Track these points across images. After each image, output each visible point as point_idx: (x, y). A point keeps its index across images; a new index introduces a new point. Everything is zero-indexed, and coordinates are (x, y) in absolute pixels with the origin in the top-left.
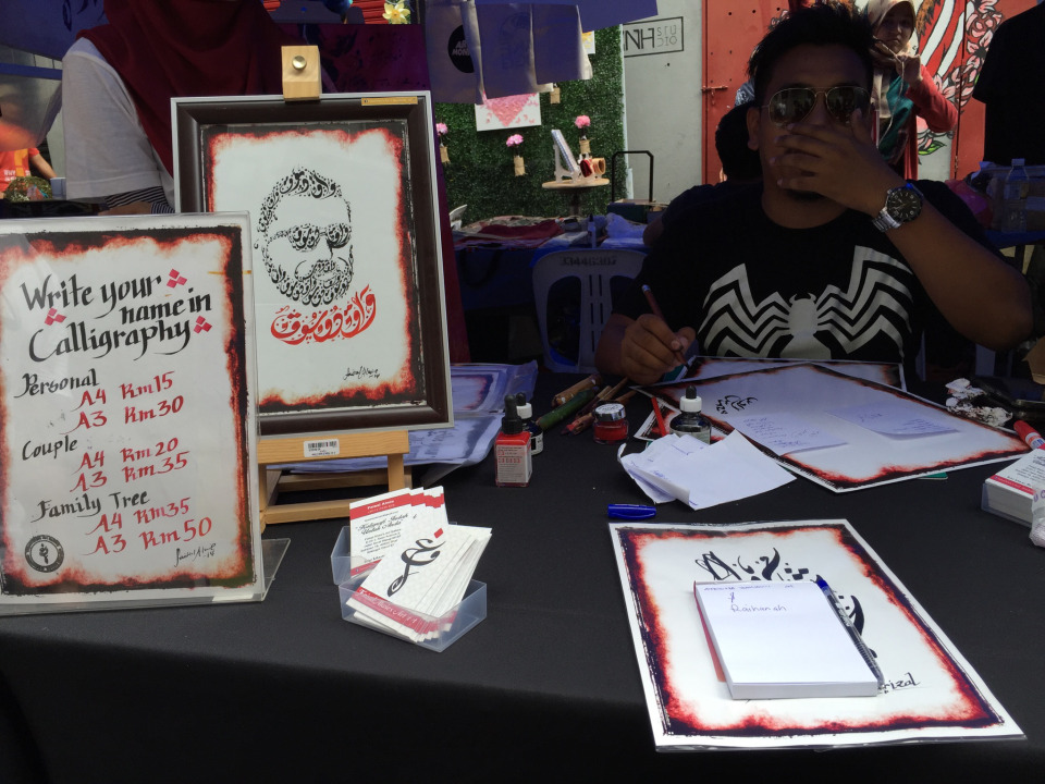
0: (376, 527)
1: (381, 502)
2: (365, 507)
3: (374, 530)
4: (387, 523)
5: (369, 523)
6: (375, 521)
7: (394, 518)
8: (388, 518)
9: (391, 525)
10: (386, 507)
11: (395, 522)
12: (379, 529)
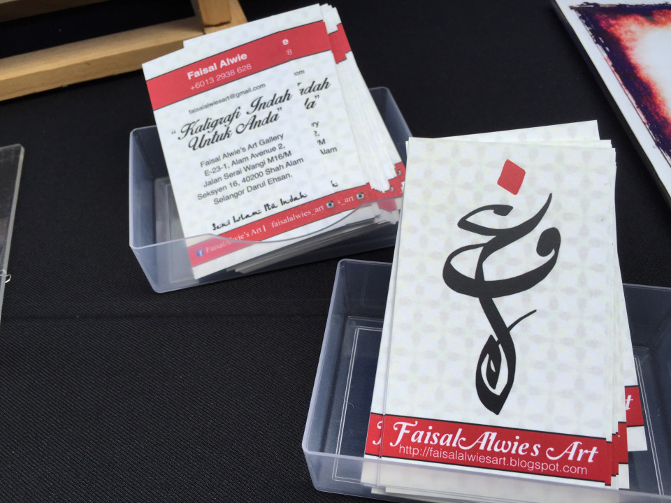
0: (221, 129)
1: (215, 59)
2: (181, 72)
3: (218, 138)
4: (245, 118)
5: (201, 117)
6: (215, 113)
7: (258, 105)
8: (245, 103)
9: (254, 124)
10: (232, 73)
11: (262, 115)
12: (227, 134)
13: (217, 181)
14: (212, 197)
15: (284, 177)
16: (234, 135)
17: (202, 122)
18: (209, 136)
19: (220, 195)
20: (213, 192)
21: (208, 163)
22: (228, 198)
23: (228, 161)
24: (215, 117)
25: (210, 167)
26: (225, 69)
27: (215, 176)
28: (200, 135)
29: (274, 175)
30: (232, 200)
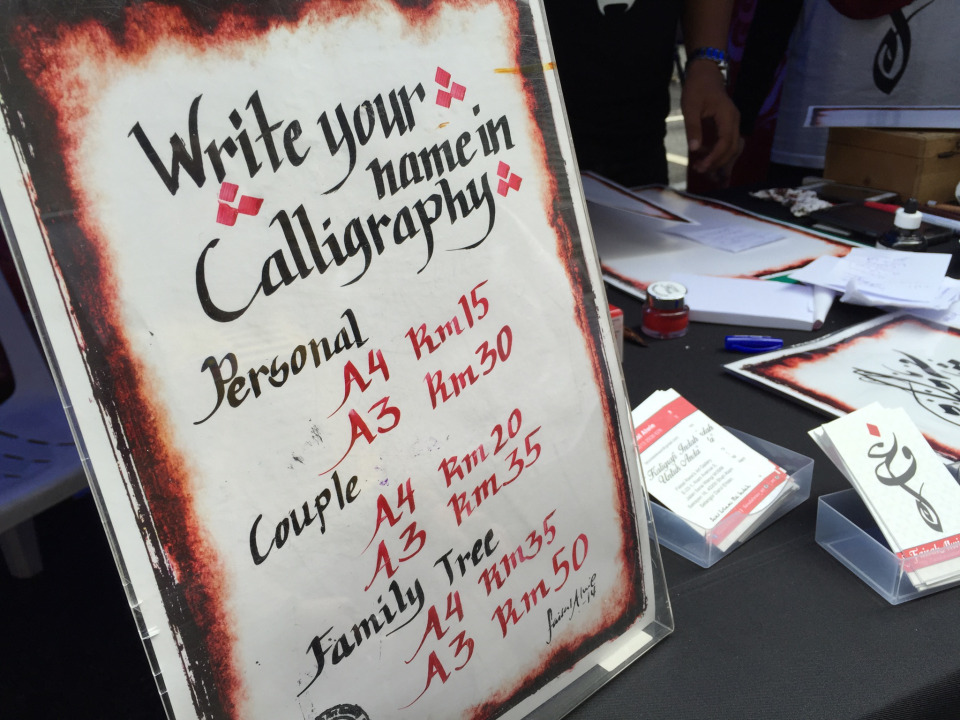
0: (673, 467)
10: (653, 436)
11: (690, 452)
12: (678, 469)
13: (693, 495)
14: (698, 504)
15: (730, 481)
16: (682, 468)
17: (657, 467)
18: (668, 473)
19: (701, 502)
20: (696, 501)
21: (680, 487)
22: (707, 502)
23: (691, 482)
24: (663, 462)
25: (683, 489)
26: (648, 435)
27: (690, 493)
28: (662, 473)
29: (723, 481)
30: (710, 502)
